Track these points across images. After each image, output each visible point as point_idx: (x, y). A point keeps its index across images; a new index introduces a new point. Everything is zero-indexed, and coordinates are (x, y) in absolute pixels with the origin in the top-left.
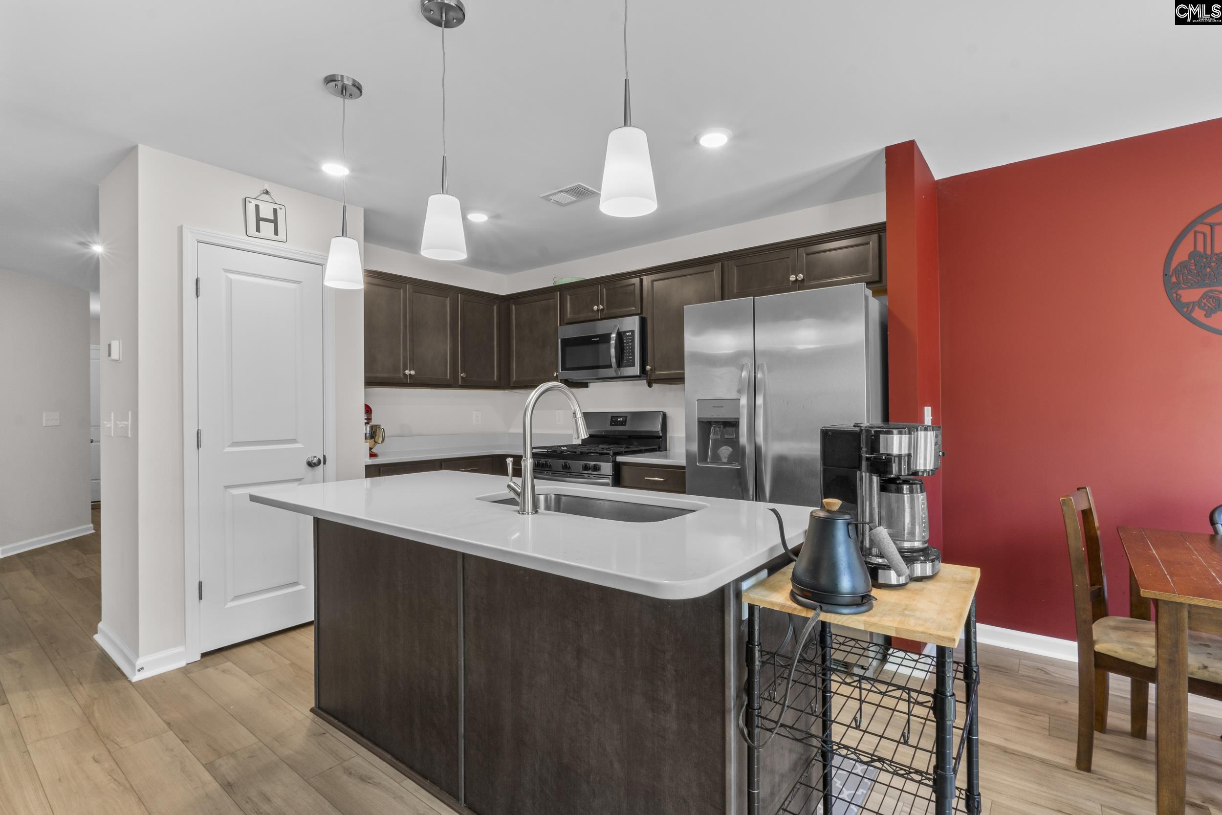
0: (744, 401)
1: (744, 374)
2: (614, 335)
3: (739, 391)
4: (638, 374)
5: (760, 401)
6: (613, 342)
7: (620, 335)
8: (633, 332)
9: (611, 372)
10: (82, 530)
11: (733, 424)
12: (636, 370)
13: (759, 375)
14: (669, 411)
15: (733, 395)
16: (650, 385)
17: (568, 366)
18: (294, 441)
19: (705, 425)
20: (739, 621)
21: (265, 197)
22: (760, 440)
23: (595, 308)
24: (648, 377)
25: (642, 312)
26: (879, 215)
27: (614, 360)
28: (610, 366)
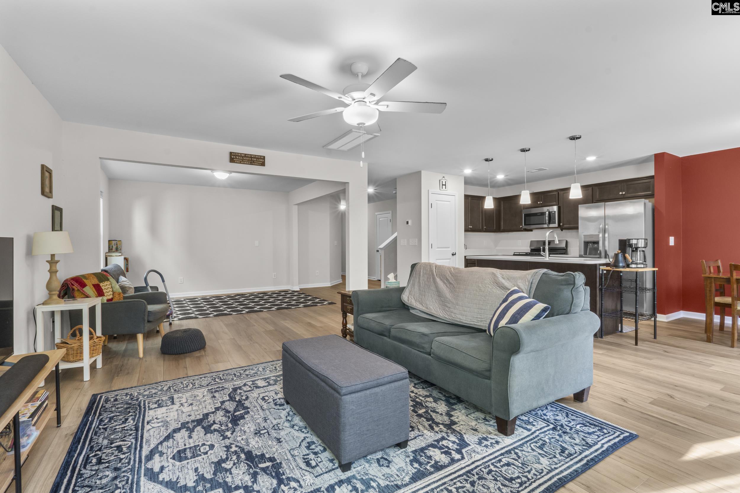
0: (601, 235)
1: (601, 226)
2: (547, 213)
3: (599, 232)
4: (557, 226)
5: (606, 235)
6: (547, 215)
7: (550, 213)
8: (555, 212)
9: (546, 226)
10: (338, 282)
11: (597, 243)
12: (556, 225)
13: (606, 227)
14: (568, 240)
15: (597, 233)
16: (562, 230)
17: (527, 223)
18: (449, 248)
19: (586, 243)
20: (600, 274)
21: (444, 178)
22: (607, 248)
23: (539, 203)
24: (561, 227)
25: (558, 204)
26: (652, 173)
27: (547, 221)
28: (546, 224)
